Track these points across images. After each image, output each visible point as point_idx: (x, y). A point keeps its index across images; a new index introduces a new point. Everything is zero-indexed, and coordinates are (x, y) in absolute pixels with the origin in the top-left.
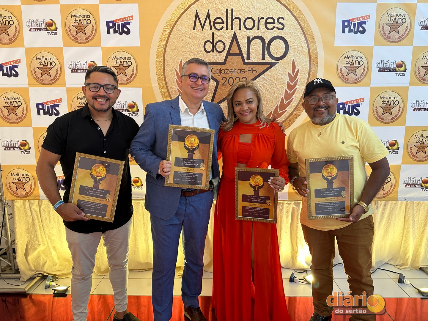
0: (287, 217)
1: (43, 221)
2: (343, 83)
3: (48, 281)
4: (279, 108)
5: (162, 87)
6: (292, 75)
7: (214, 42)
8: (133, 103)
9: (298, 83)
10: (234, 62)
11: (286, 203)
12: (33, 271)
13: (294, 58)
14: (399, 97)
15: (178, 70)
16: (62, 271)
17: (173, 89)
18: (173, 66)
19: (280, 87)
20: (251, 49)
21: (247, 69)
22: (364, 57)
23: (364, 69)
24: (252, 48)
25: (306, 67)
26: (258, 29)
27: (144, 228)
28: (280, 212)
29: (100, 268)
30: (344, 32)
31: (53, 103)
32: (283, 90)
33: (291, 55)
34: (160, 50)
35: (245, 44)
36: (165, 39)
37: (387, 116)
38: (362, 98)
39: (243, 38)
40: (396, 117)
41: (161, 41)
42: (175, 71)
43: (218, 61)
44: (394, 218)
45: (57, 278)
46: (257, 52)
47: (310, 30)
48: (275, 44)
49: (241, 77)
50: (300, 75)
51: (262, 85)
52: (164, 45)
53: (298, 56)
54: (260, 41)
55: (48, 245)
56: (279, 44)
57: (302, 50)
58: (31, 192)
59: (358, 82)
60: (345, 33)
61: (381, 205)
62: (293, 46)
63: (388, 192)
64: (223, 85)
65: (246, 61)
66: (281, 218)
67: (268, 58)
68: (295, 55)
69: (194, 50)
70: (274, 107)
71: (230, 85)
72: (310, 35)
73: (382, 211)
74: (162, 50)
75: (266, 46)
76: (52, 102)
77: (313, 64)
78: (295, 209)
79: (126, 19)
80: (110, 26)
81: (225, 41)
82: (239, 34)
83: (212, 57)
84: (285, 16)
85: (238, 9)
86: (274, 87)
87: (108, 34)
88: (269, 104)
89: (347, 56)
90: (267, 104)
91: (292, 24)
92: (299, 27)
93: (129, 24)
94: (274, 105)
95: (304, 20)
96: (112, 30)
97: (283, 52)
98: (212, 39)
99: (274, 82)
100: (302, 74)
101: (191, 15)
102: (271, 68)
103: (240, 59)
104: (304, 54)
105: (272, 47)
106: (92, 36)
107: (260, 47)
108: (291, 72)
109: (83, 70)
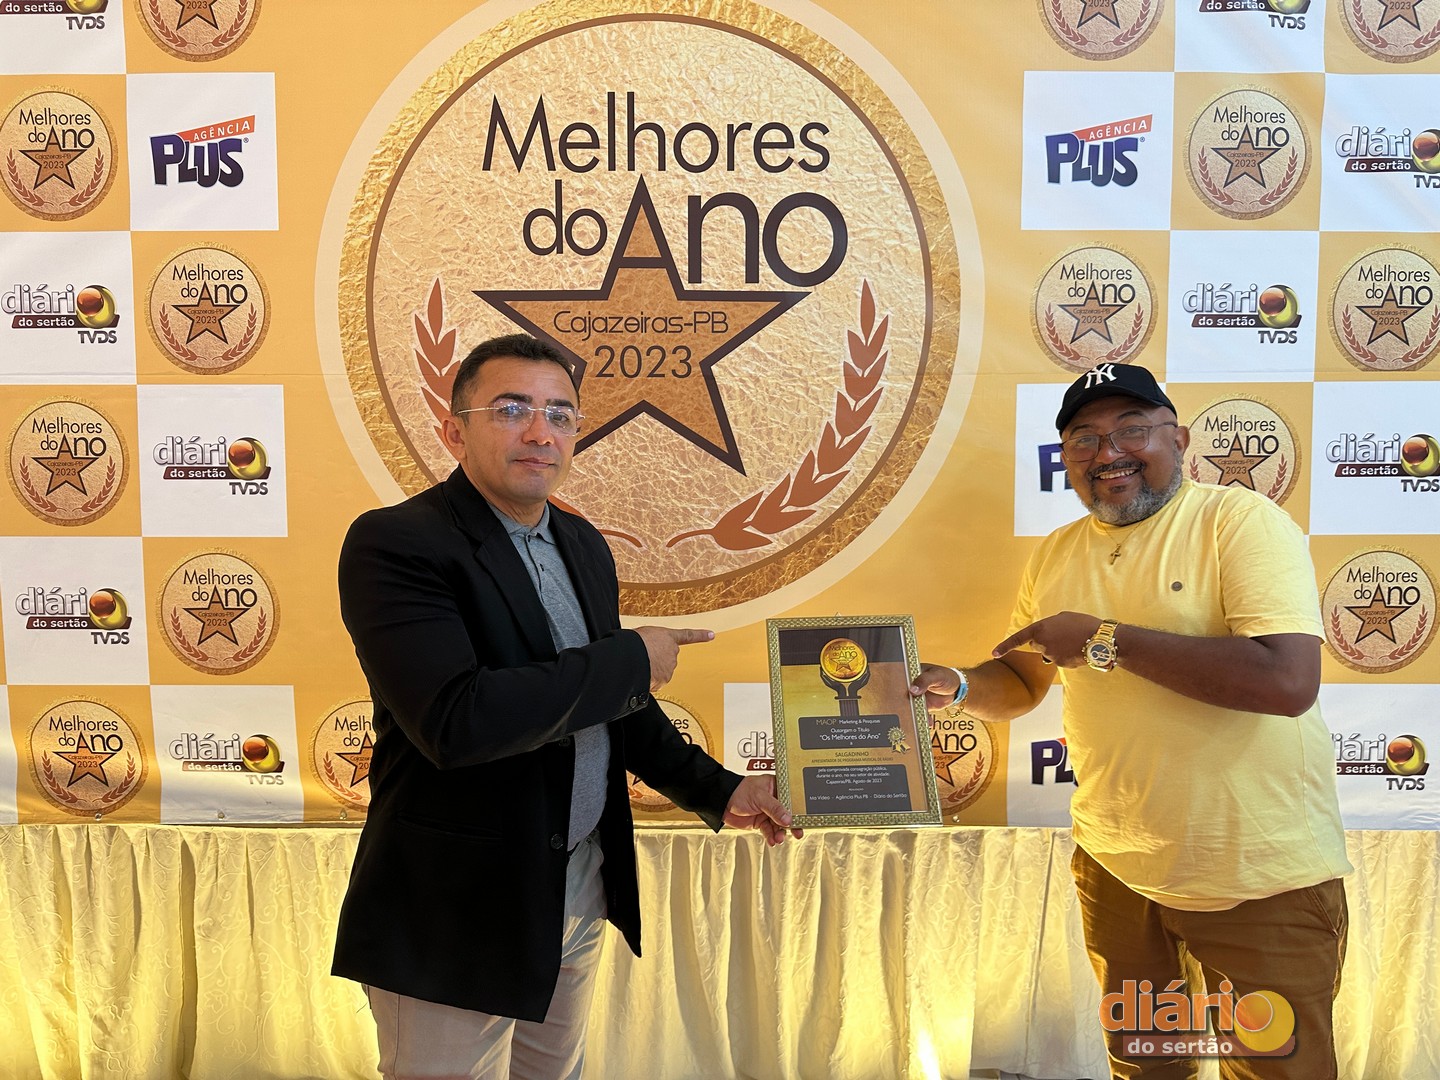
0: (866, 893)
2: (1059, 368)
4: (816, 465)
5: (360, 383)
6: (864, 342)
7: (563, 214)
8: (248, 445)
9: (885, 370)
10: (643, 288)
11: (861, 837)
13: (869, 276)
14: (1279, 424)
15: (425, 319)
17: (404, 387)
18: (407, 303)
19: (818, 386)
20: (705, 243)
21: (690, 318)
22: (1135, 273)
23: (1139, 318)
24: (708, 239)
25: (916, 310)
26: (731, 167)
27: (295, 938)
28: (838, 872)
30: (1054, 177)
32: (832, 395)
33: (856, 266)
34: (357, 242)
35: (680, 225)
36: (375, 203)
39: (672, 202)
41: (362, 209)
42: (413, 320)
43: (581, 286)
46: (727, 254)
47: (926, 172)
48: (794, 222)
49: (669, 347)
50: (893, 338)
51: (751, 376)
52: (370, 227)
53: (884, 269)
54: (736, 213)
56: (811, 225)
57: (898, 248)
60: (1058, 181)
62: (862, 231)
64: (601, 375)
65: (687, 286)
66: (842, 897)
67: (769, 275)
68: (870, 265)
69: (487, 245)
70: (798, 458)
71: (626, 375)
72: (926, 189)
74: (364, 244)
75: (761, 231)
77: (942, 297)
78: (896, 862)
79: (226, 131)
80: (168, 153)
81: (605, 212)
82: (659, 185)
83: (557, 272)
84: (832, 119)
85: (654, 95)
86: (794, 384)
87: (157, 183)
88: (779, 447)
89: (1073, 268)
90: (771, 446)
91: (859, 146)
92: (884, 160)
93: (236, 146)
94: (799, 453)
95: (904, 133)
96: (172, 170)
97: (826, 254)
98: (554, 204)
99: (794, 366)
100: (902, 335)
101: (473, 113)
102: (784, 314)
103: (663, 281)
104: (907, 263)
105: (783, 236)
106: (97, 192)
107: (737, 237)
108: (860, 328)
109: (57, 320)
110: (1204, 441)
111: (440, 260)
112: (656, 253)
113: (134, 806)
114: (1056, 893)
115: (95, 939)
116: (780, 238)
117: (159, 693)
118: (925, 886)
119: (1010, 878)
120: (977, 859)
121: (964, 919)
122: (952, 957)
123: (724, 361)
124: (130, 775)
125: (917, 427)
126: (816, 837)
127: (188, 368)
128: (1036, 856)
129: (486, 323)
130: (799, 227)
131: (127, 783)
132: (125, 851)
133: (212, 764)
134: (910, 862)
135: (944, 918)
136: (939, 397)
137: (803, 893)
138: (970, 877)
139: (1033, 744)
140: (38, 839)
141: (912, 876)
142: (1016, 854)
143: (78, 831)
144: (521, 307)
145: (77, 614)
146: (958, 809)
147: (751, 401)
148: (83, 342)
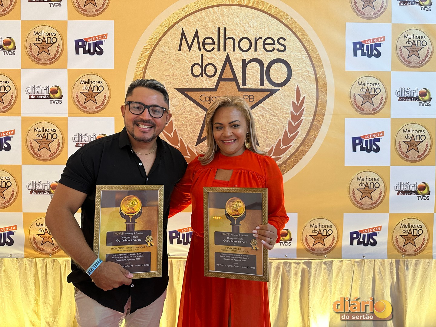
0: (296, 281)
2: (358, 113)
4: (282, 143)
6: (297, 104)
7: (203, 65)
8: (103, 136)
9: (304, 113)
10: (228, 88)
11: (295, 263)
13: (299, 84)
14: (426, 131)
19: (282, 118)
20: (247, 73)
22: (381, 84)
23: (382, 98)
24: (248, 72)
25: (313, 95)
26: (256, 50)
30: (355, 55)
31: (4, 136)
32: (287, 121)
33: (294, 81)
34: (139, 73)
35: (240, 68)
36: (145, 61)
37: (413, 153)
38: (381, 132)
40: (423, 154)
41: (140, 62)
43: (208, 87)
44: (429, 281)
46: (254, 77)
47: (316, 53)
50: (306, 103)
51: (261, 115)
52: (143, 68)
53: (303, 82)
54: (257, 64)
56: (281, 68)
57: (308, 76)
59: (376, 113)
60: (357, 56)
61: (411, 264)
62: (296, 70)
63: (420, 248)
66: (288, 283)
67: (267, 84)
68: (299, 80)
69: (179, 74)
70: (276, 141)
72: (316, 58)
73: (413, 272)
74: (141, 73)
75: (265, 70)
76: (2, 134)
77: (321, 91)
78: (306, 271)
79: (98, 38)
80: (80, 45)
81: (216, 64)
82: (233, 56)
83: (201, 83)
84: (287, 36)
85: (232, 28)
86: (275, 118)
87: (76, 54)
88: (270, 137)
89: (361, 83)
90: (267, 137)
91: (295, 45)
92: (303, 49)
93: (102, 43)
94: (276, 139)
95: (309, 41)
96: (81, 50)
97: (285, 77)
98: (200, 61)
99: (275, 112)
100: (309, 102)
101: (176, 33)
102: (272, 96)
103: (234, 86)
104: (310, 80)
106: (57, 57)
107: (258, 72)
108: (296, 100)
109: (43, 96)
110: (403, 137)
111: (164, 79)
112: (232, 77)
114: (355, 281)
115: (47, 296)
116: (271, 72)
118: (315, 279)
119: (341, 276)
120: (331, 270)
121: (327, 289)
122: (323, 302)
125: (314, 131)
126: (280, 263)
127: (84, 112)
128: (350, 269)
129: (178, 98)
130: (277, 69)
132: (58, 267)
134: (310, 271)
135: (320, 289)
136: (321, 122)
137: (276, 281)
138: (329, 275)
139: (350, 232)
140: (30, 263)
141: (310, 276)
142: (343, 268)
143: (43, 260)
144: (189, 93)
145: (46, 190)
146: (326, 253)
147: (261, 123)
148: (51, 103)
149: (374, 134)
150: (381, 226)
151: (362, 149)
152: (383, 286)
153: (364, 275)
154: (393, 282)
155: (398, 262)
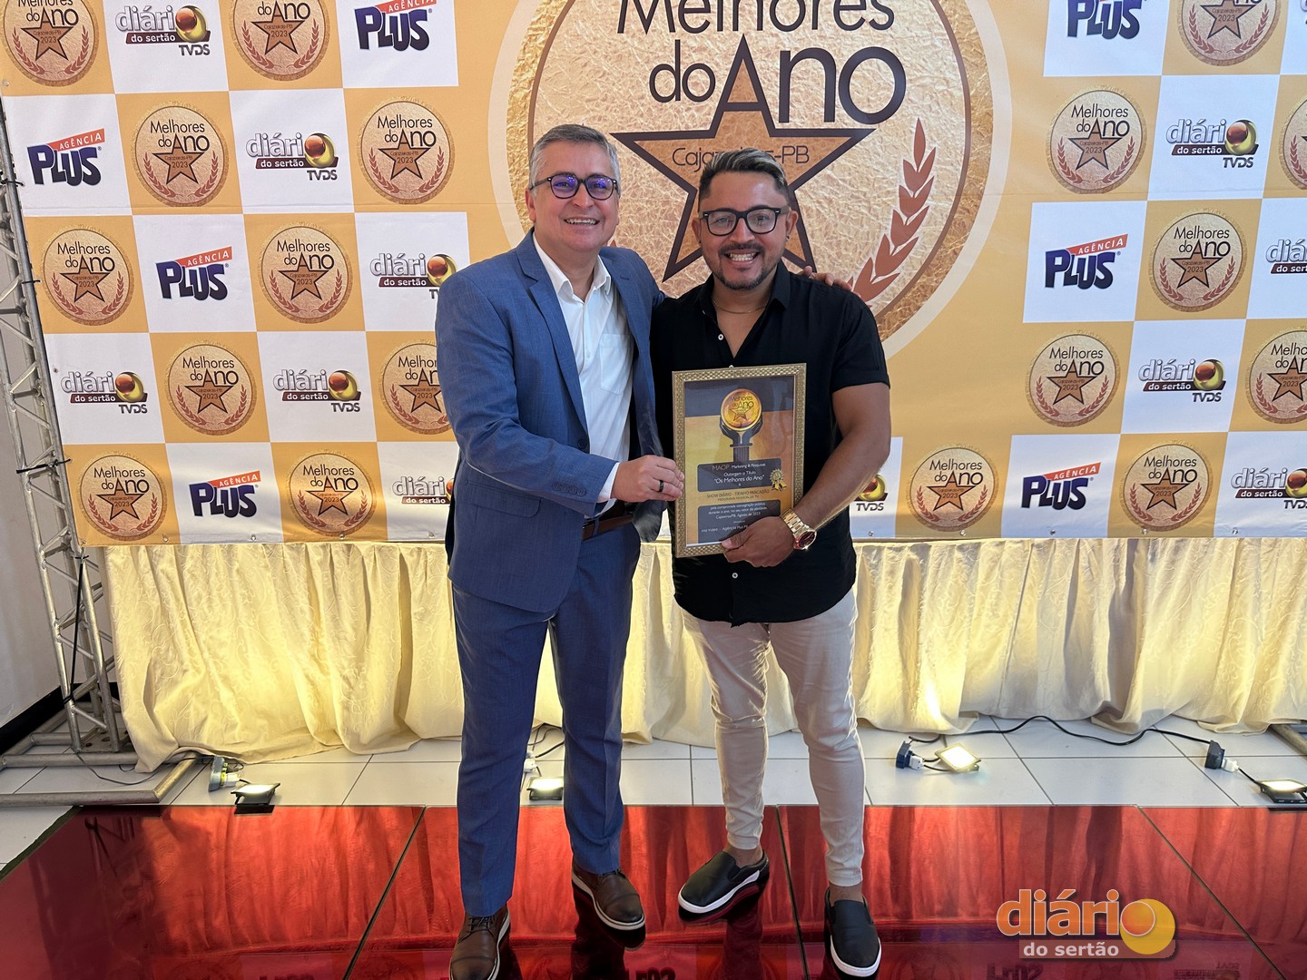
0: (890, 588)
1: (191, 605)
2: (1066, 190)
3: (216, 771)
4: (874, 270)
6: (916, 169)
7: (681, 68)
8: (441, 260)
9: (931, 193)
10: (742, 128)
11: (890, 548)
12: (169, 743)
13: (922, 116)
14: (1232, 232)
16: (251, 744)
19: (878, 205)
20: (793, 89)
21: (779, 152)
22: (1131, 111)
23: (1131, 148)
24: (795, 86)
25: (958, 143)
26: (815, 26)
28: (873, 573)
29: (358, 736)
30: (1073, 31)
31: (208, 262)
32: (889, 213)
33: (912, 108)
34: (519, 95)
35: (773, 74)
36: (533, 62)
37: (1194, 289)
39: (767, 56)
40: (1219, 290)
41: (523, 67)
43: (694, 127)
44: (1202, 587)
45: (238, 763)
46: (810, 98)
47: (970, 29)
48: (865, 72)
50: (938, 166)
52: (530, 82)
53: (934, 109)
54: (818, 65)
55: (208, 672)
56: (878, 74)
57: (946, 92)
58: (155, 522)
59: (1111, 188)
60: (1076, 36)
61: (1164, 549)
62: (917, 79)
63: (1186, 512)
65: (778, 125)
66: (874, 591)
67: (843, 116)
68: (922, 105)
69: (621, 95)
70: (860, 264)
72: (970, 43)
73: (1167, 567)
74: (526, 96)
75: (838, 79)
76: (203, 259)
77: (978, 132)
78: (914, 565)
79: (414, 3)
80: (369, 23)
81: (714, 66)
82: (757, 42)
83: (675, 116)
86: (860, 204)
87: (361, 48)
88: (845, 255)
89: (1082, 108)
90: (839, 255)
91: (918, 8)
92: (938, 19)
93: (423, 16)
94: (861, 260)
96: (373, 37)
97: (889, 97)
98: (674, 60)
99: (860, 189)
100: (945, 163)
102: (854, 147)
103: (758, 122)
104: (952, 105)
105: (855, 82)
106: (315, 56)
107: (819, 84)
108: (913, 158)
109: (290, 162)
110: (1172, 247)
111: (584, 108)
112: (753, 99)
113: (367, 529)
114: (1031, 588)
115: (341, 623)
116: (853, 84)
117: (383, 447)
118: (935, 583)
119: (997, 577)
120: (974, 563)
121: (962, 605)
122: (951, 632)
123: (805, 187)
124: (363, 507)
125: (953, 238)
127: (394, 199)
128: (1019, 561)
130: (867, 75)
131: (361, 513)
132: (358, 562)
133: (424, 498)
134: (926, 565)
135: (947, 605)
136: (972, 213)
138: (968, 575)
139: (1025, 479)
140: (294, 553)
141: (926, 575)
142: (1003, 559)
143: (323, 547)
144: (647, 145)
145: (320, 390)
146: (966, 526)
147: (825, 219)
148: (311, 179)
149: (1100, 242)
150: (1099, 464)
151: (1069, 281)
152: (1093, 597)
153: (1051, 575)
154: (1117, 589)
155: (1133, 545)
